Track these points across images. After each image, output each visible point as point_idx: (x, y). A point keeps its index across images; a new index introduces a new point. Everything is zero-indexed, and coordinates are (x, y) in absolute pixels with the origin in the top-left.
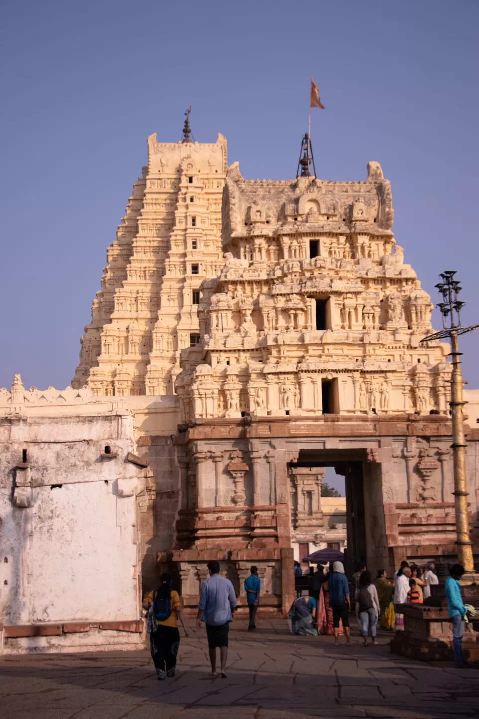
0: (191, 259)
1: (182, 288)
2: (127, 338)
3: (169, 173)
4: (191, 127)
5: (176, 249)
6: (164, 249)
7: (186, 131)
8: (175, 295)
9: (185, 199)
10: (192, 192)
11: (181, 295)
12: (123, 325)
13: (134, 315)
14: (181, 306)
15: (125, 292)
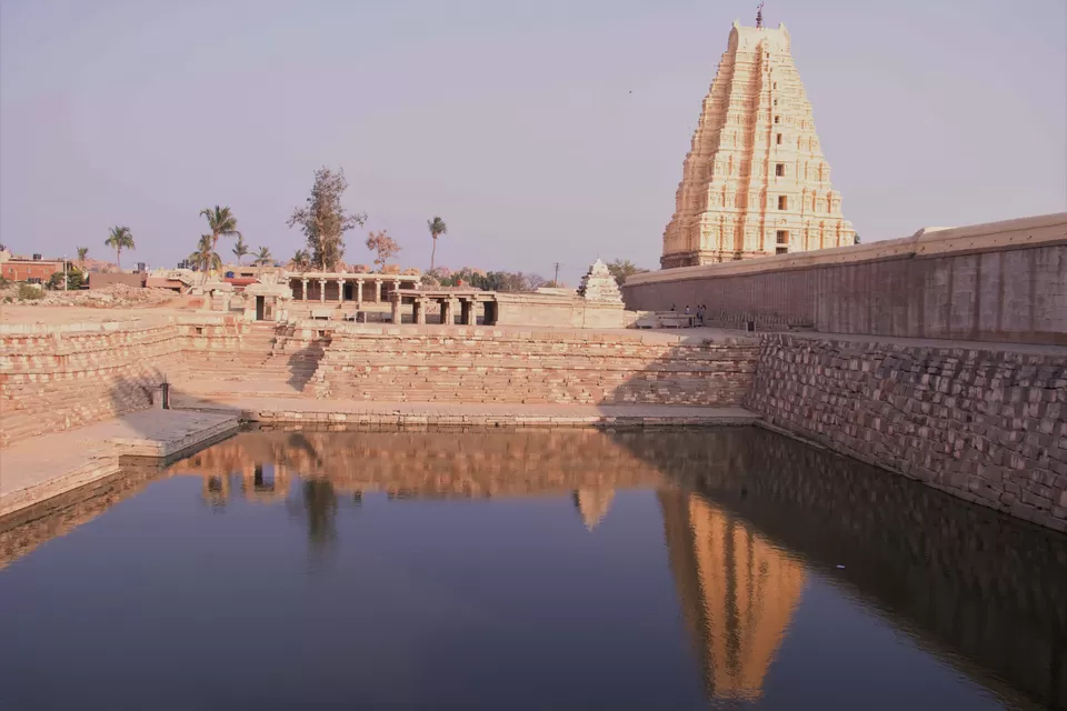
0: (774, 113)
1: (770, 132)
2: (730, 163)
3: (752, 50)
4: (763, 15)
5: (763, 105)
6: (753, 104)
7: (759, 19)
8: (765, 135)
9: (766, 70)
10: (771, 65)
11: (769, 137)
12: (728, 154)
13: (734, 148)
14: (769, 145)
15: (727, 131)
